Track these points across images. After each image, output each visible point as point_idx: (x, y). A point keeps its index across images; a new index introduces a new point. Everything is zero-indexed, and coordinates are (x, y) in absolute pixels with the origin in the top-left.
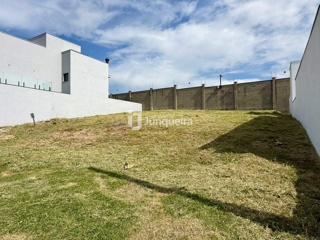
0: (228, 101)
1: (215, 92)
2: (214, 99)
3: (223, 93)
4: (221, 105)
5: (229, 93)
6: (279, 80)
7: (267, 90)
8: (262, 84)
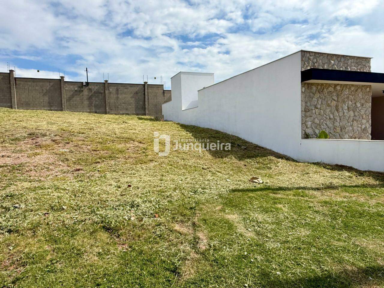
0: (97, 103)
1: (79, 89)
2: (78, 99)
3: (92, 92)
4: (89, 107)
5: (97, 93)
6: (150, 86)
7: (139, 94)
8: (135, 87)
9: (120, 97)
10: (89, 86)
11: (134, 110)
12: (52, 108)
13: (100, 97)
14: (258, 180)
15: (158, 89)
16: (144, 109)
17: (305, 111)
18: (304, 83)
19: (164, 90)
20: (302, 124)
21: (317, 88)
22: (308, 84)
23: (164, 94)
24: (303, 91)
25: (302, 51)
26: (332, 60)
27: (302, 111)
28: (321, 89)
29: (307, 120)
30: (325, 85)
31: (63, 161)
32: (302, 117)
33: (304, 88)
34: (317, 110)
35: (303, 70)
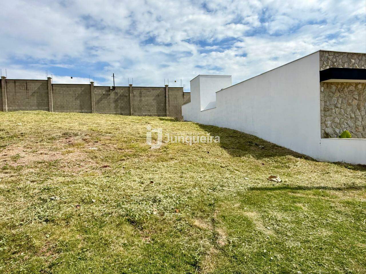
0: (122, 105)
1: (107, 93)
2: (106, 102)
3: (118, 95)
4: (115, 109)
5: (123, 96)
6: (171, 88)
7: (161, 97)
8: (157, 90)
9: (143, 99)
10: (115, 90)
11: (156, 111)
12: (83, 111)
13: (125, 99)
14: (276, 179)
15: (178, 91)
16: (165, 110)
17: (325, 111)
18: (323, 82)
19: (184, 93)
20: (321, 123)
21: (337, 87)
22: (327, 83)
23: (183, 97)
24: (322, 90)
25: (320, 51)
26: (353, 59)
27: (321, 111)
28: (341, 88)
29: (326, 119)
30: (345, 84)
31: (92, 158)
32: (321, 116)
33: (323, 88)
34: (337, 109)
35: (322, 70)
